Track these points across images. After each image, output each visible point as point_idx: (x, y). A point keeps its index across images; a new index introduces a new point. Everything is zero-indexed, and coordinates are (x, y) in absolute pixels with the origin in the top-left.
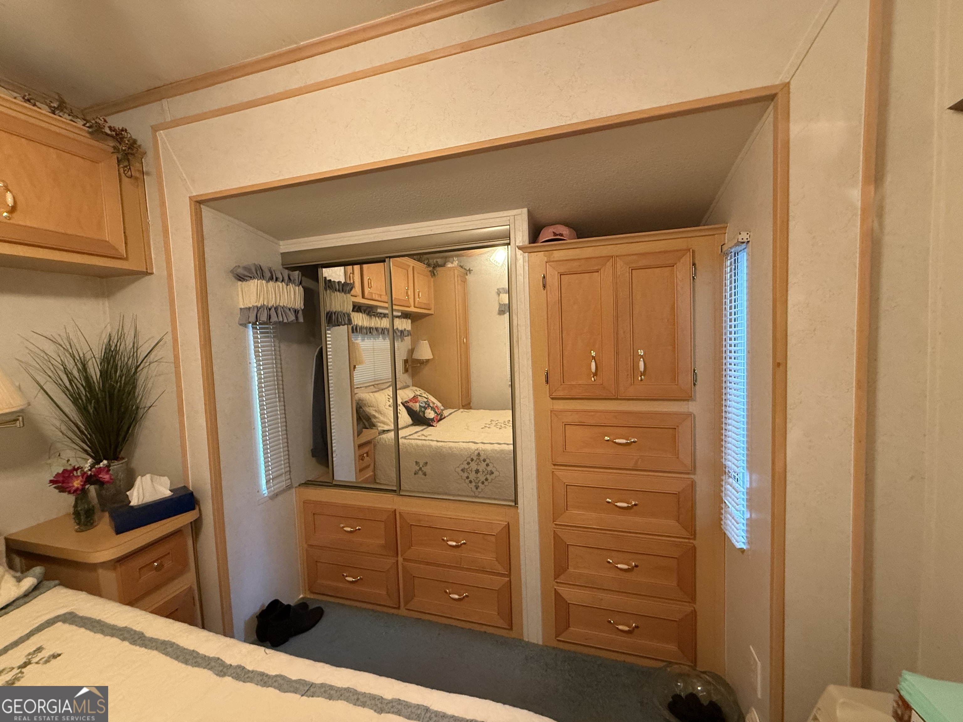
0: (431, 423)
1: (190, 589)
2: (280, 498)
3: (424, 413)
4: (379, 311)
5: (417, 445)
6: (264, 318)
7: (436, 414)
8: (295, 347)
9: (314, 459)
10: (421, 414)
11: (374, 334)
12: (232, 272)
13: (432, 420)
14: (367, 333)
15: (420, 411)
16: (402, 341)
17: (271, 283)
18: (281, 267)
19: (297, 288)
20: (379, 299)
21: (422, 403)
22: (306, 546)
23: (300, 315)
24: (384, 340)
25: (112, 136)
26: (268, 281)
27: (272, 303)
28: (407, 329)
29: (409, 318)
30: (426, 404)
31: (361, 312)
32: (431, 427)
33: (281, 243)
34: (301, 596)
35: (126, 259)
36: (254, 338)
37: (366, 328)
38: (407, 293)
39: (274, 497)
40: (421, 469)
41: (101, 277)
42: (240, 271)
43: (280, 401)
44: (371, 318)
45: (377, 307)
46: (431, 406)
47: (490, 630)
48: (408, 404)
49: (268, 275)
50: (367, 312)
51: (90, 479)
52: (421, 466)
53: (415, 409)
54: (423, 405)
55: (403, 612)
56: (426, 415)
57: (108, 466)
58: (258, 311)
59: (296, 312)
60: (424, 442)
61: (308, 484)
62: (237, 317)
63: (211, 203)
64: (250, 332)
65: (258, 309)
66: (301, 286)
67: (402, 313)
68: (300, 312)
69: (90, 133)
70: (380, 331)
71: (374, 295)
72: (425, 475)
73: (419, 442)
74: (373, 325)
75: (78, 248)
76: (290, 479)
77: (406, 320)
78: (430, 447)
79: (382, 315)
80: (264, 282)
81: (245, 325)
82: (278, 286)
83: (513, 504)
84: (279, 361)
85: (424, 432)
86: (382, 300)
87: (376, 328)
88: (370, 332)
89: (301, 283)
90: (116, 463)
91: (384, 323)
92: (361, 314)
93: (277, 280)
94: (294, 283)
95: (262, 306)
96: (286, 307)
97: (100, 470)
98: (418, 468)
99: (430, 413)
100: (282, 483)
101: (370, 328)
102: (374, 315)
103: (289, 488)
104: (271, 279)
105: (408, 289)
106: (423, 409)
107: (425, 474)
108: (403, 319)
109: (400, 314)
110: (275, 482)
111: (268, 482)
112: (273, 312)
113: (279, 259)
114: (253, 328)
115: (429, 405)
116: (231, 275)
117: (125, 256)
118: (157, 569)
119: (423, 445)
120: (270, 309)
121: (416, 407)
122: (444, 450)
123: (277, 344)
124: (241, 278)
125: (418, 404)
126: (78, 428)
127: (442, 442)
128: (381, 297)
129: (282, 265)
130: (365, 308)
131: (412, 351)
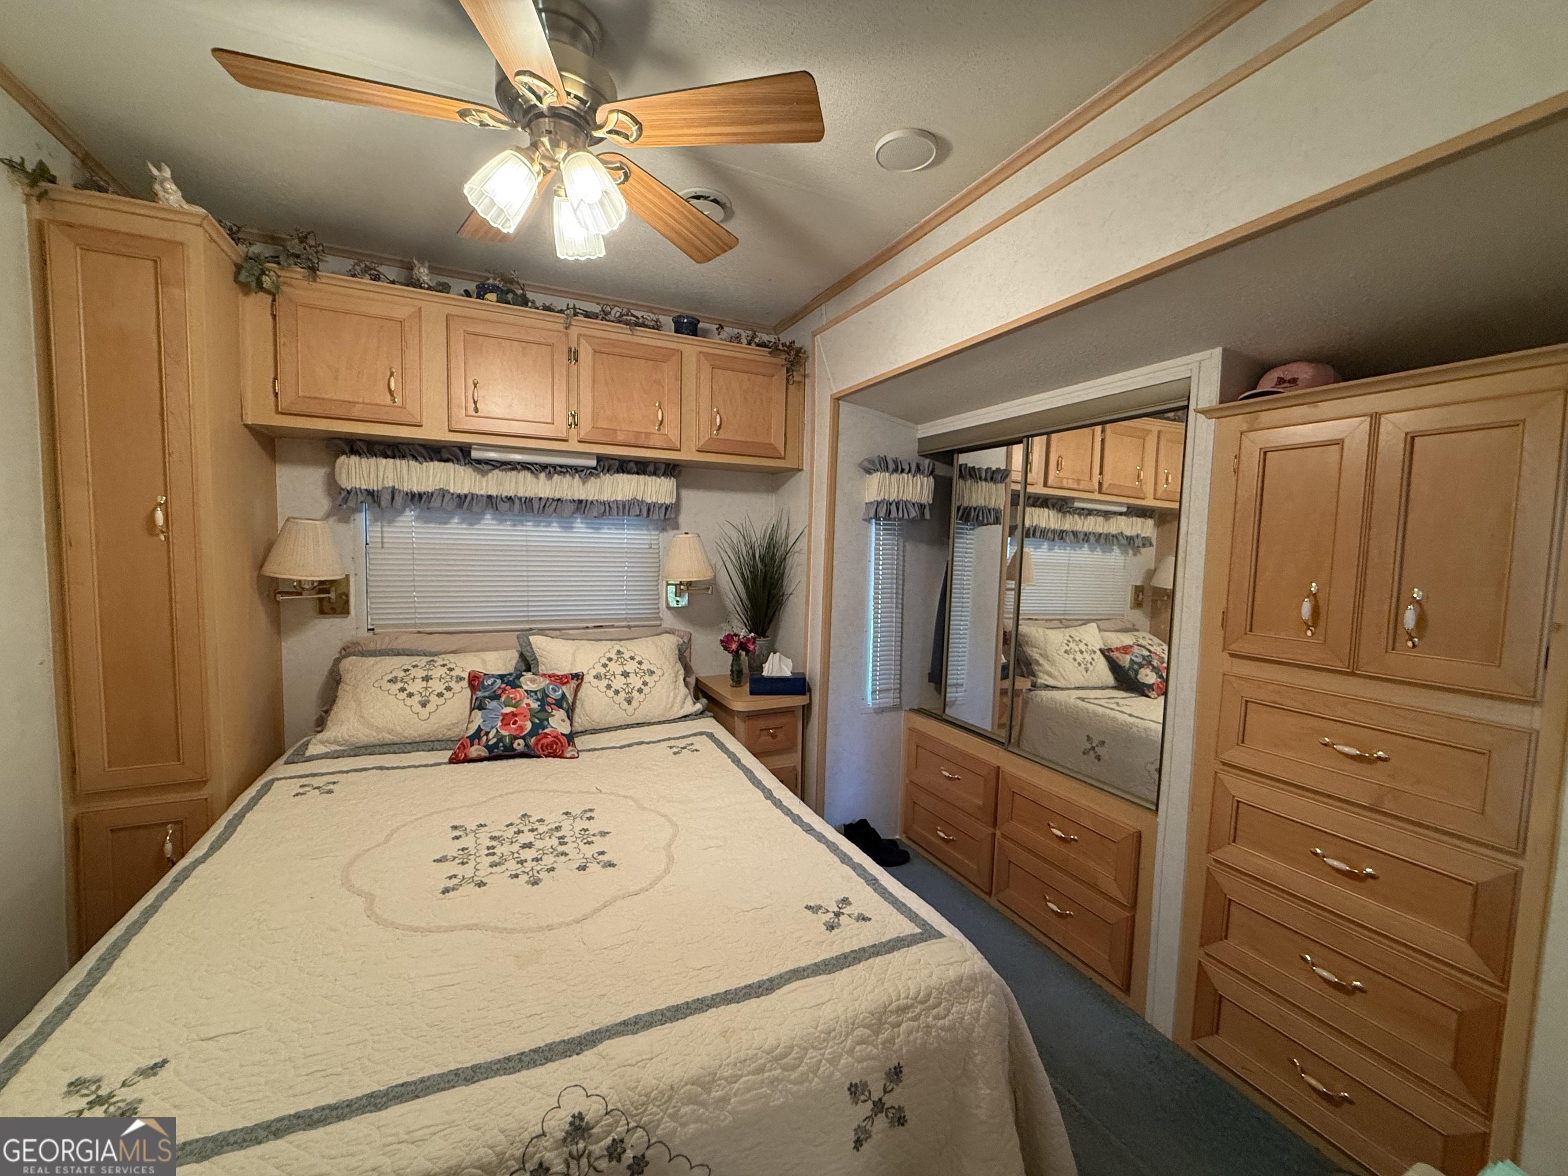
0: (1147, 692)
1: (794, 768)
2: (887, 715)
3: (1137, 672)
4: (1077, 504)
5: (1095, 713)
6: (882, 513)
7: (1159, 680)
8: (923, 548)
9: (932, 684)
10: (1131, 673)
11: (1068, 540)
12: (860, 465)
13: (1150, 687)
14: (1054, 540)
15: (1129, 668)
16: (1135, 555)
17: (895, 476)
18: (916, 454)
19: (926, 479)
20: (1075, 487)
21: (1136, 657)
22: (907, 782)
23: (927, 511)
24: (1092, 551)
25: (784, 351)
26: (892, 473)
27: (893, 497)
28: (1143, 535)
29: (1150, 517)
30: (1144, 659)
31: (1048, 507)
32: (1144, 698)
33: (919, 427)
34: (898, 837)
35: (784, 458)
36: (876, 534)
37: (1054, 531)
38: (1139, 476)
39: (880, 711)
40: (1093, 748)
41: (773, 474)
42: (866, 464)
43: (897, 607)
44: (1065, 517)
45: (1073, 499)
46: (1153, 666)
47: (1098, 979)
48: (1111, 654)
49: (892, 466)
50: (1058, 506)
51: (743, 646)
52: (1094, 745)
53: (1121, 663)
54: (1139, 660)
55: (993, 901)
56: (1139, 677)
57: (754, 638)
58: (878, 506)
59: (922, 507)
60: (1108, 711)
61: (920, 711)
62: (862, 512)
63: (848, 398)
64: (873, 527)
65: (878, 503)
66: (931, 477)
67: (1128, 508)
68: (927, 508)
69: (770, 353)
70: (1081, 536)
71: (1065, 481)
72: (1099, 760)
73: (1100, 710)
74: (1067, 527)
75: (753, 452)
76: (900, 698)
77: (1143, 519)
78: (1114, 720)
79: (1086, 512)
80: (887, 474)
81: (868, 520)
82: (903, 478)
83: (1154, 808)
84: (901, 563)
85: (1127, 702)
86: (1081, 487)
87: (1073, 532)
88: (1062, 538)
89: (932, 473)
90: (762, 639)
91: (1089, 525)
92: (1046, 510)
93: (902, 471)
94: (923, 473)
95: (883, 501)
96: (909, 502)
97: (748, 640)
98: (1089, 746)
99: (1147, 675)
100: (889, 700)
101: (1062, 532)
102: (1069, 512)
103: (897, 708)
104: (896, 470)
105: (1141, 469)
106: (1136, 667)
107: (1098, 758)
108: (1134, 519)
109: (1124, 509)
110: (882, 695)
111: (874, 692)
112: (894, 508)
113: (915, 447)
114: (876, 524)
115: (1150, 663)
116: (860, 469)
117: (783, 453)
118: (771, 735)
119: (1104, 715)
120: (891, 504)
121: (1125, 660)
122: (1135, 729)
123: (901, 544)
124: (869, 472)
125: (1128, 657)
126: (741, 600)
127: (1137, 717)
128: (1079, 484)
129: (918, 452)
130: (1054, 501)
131: (1151, 574)
